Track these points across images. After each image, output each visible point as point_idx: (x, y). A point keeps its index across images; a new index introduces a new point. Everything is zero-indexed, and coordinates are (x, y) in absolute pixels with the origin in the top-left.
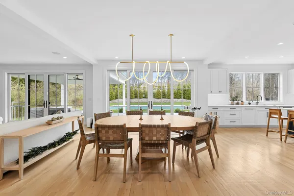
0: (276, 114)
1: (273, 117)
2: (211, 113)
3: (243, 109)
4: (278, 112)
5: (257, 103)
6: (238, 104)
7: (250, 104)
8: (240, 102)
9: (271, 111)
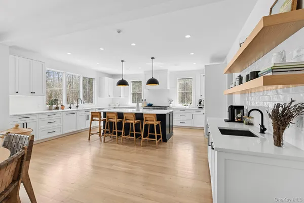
0: (97, 116)
1: (94, 120)
2: (17, 126)
3: (64, 114)
4: (98, 114)
5: (77, 106)
6: (57, 108)
7: (70, 108)
8: (59, 106)
9: (93, 114)
